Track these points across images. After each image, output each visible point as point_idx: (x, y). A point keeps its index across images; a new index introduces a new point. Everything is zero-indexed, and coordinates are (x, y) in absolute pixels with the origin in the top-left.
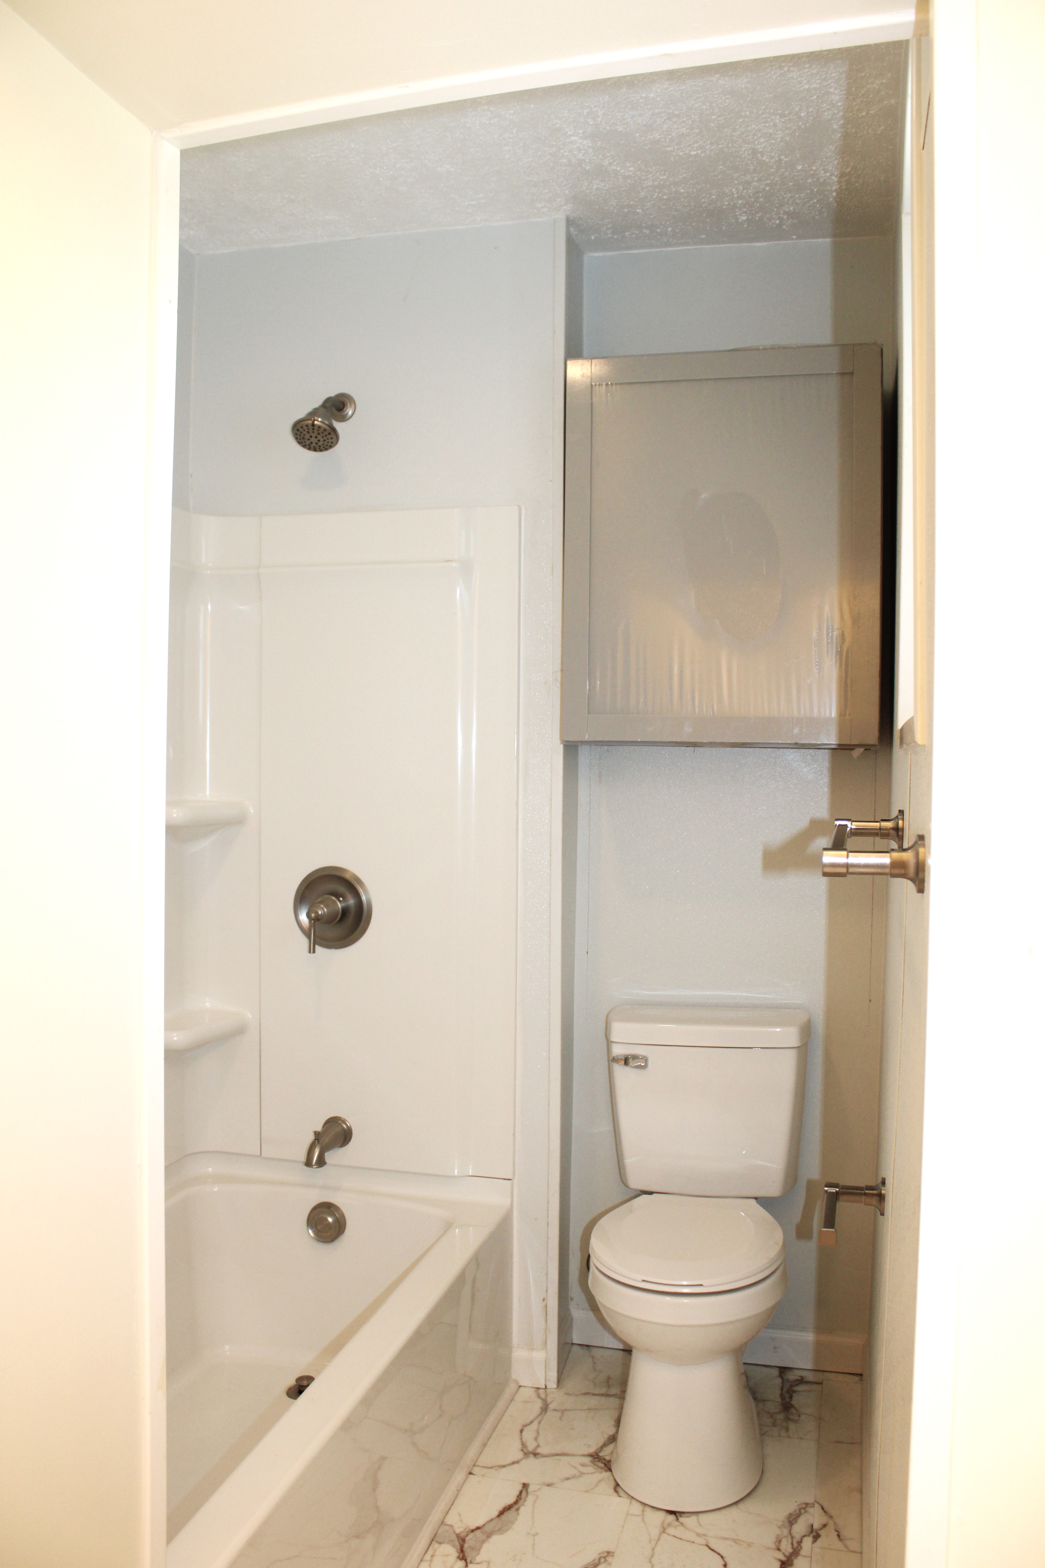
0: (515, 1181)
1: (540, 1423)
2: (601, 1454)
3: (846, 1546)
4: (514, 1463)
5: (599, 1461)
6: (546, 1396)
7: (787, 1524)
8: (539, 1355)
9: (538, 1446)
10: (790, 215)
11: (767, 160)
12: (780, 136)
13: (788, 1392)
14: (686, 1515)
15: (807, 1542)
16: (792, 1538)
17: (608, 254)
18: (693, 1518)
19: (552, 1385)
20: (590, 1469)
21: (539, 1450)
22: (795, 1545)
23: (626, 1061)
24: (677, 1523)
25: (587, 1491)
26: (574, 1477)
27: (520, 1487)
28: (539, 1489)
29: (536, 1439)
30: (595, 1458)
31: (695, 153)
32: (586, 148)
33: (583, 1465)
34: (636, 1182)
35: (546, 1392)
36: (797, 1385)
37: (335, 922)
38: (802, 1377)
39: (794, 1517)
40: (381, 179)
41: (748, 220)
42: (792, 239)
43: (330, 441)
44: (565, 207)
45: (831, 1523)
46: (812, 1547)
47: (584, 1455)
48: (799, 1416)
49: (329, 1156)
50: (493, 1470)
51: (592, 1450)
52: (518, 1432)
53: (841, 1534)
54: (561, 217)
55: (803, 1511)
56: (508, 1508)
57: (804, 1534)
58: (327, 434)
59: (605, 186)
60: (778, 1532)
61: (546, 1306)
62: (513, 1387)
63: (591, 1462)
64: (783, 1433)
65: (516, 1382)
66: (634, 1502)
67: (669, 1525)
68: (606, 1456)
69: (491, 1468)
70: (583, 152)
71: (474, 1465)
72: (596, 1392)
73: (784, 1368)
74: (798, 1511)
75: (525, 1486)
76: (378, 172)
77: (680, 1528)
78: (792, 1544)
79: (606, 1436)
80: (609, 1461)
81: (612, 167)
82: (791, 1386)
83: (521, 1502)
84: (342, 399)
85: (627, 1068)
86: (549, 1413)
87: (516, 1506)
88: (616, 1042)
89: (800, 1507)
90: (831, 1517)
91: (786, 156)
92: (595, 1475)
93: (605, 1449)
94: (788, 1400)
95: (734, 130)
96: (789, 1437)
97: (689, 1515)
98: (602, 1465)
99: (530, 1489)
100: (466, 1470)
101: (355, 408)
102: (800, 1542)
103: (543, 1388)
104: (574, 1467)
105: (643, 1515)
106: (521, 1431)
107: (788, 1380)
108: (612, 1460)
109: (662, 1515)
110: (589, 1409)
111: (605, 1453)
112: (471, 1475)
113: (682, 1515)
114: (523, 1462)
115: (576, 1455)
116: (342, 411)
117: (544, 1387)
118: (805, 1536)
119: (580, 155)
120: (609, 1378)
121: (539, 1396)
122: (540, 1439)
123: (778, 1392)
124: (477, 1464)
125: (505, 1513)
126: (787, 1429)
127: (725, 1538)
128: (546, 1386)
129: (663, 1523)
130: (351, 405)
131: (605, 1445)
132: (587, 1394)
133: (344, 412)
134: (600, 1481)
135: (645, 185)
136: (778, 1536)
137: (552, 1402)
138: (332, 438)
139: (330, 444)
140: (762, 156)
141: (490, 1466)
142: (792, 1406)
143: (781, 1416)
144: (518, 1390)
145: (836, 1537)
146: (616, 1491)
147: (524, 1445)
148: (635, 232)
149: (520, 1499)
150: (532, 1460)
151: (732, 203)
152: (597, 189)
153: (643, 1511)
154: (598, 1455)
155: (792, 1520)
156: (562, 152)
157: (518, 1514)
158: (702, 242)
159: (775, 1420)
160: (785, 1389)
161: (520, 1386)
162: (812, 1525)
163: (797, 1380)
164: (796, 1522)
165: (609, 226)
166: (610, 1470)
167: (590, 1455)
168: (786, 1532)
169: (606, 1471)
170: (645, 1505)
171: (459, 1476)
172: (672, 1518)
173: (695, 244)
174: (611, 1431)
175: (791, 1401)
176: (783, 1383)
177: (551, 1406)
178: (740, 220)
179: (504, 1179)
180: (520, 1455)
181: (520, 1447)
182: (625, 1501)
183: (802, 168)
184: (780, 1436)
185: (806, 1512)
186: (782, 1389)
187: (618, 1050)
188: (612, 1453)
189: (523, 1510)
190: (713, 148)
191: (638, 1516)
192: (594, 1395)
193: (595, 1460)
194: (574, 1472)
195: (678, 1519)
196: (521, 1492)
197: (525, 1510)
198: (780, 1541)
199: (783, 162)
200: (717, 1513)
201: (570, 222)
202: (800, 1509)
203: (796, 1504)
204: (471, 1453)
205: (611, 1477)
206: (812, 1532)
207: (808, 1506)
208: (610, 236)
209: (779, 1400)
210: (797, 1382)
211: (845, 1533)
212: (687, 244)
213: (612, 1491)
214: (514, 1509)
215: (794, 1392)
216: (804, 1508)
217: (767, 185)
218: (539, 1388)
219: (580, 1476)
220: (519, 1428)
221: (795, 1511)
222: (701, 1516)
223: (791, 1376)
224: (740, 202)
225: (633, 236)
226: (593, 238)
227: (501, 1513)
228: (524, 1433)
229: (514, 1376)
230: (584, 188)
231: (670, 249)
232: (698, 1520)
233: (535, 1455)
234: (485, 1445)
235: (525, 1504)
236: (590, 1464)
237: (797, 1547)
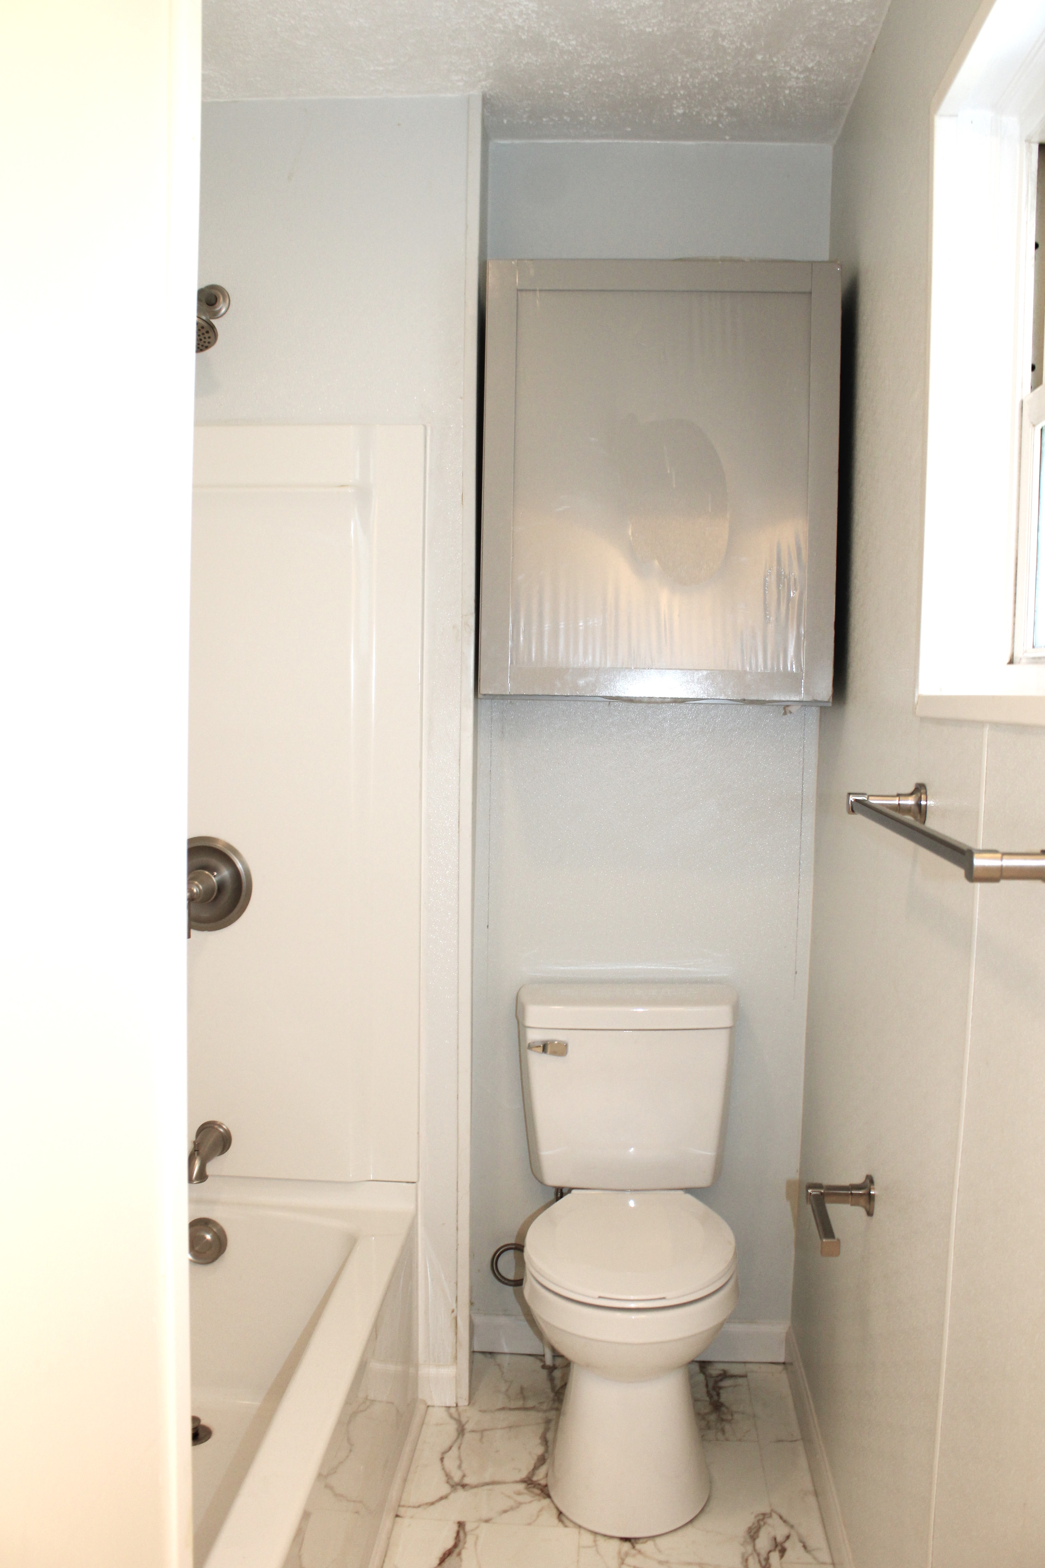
0: (420, 1184)
1: (459, 1448)
2: (535, 1479)
3: (815, 1558)
4: (442, 1498)
5: (534, 1487)
6: (459, 1415)
7: (749, 1540)
8: (448, 1372)
9: (464, 1476)
10: (732, 112)
11: (727, 46)
12: (751, 18)
13: (714, 1388)
14: (641, 1541)
15: (775, 1557)
16: (758, 1555)
17: (517, 142)
18: (650, 1543)
19: (463, 1402)
20: (526, 1498)
21: (466, 1481)
22: (764, 1563)
23: (544, 1047)
24: (633, 1552)
25: (529, 1524)
26: (512, 1509)
27: (455, 1528)
28: (477, 1527)
29: (460, 1467)
30: (528, 1484)
31: (651, 30)
32: (530, 12)
33: (519, 1494)
34: (554, 1178)
35: (457, 1410)
36: (721, 1380)
37: (210, 901)
38: (725, 1372)
39: (755, 1530)
40: (279, 29)
41: (684, 114)
42: (725, 140)
43: (207, 340)
44: (483, 83)
45: (793, 1533)
46: (781, 1563)
47: (517, 1482)
48: (732, 1415)
49: (210, 1168)
50: (420, 1509)
51: (524, 1474)
52: (439, 1462)
53: (807, 1544)
54: (476, 93)
55: (762, 1523)
56: (448, 1554)
57: (768, 1550)
58: (205, 332)
59: (536, 61)
60: (742, 1550)
61: (456, 1318)
62: (422, 1407)
63: (527, 1488)
64: (720, 1435)
65: (424, 1402)
66: (582, 1531)
67: (627, 1554)
68: (541, 1480)
69: (419, 1506)
70: (525, 17)
71: (399, 1506)
72: (512, 1406)
73: (704, 1362)
74: (756, 1525)
75: (461, 1525)
76: (277, 20)
77: (639, 1557)
78: (760, 1562)
79: (535, 1458)
80: (546, 1486)
81: (552, 39)
82: (716, 1382)
83: (461, 1544)
84: (213, 291)
85: (544, 1056)
86: (468, 1436)
87: (457, 1550)
88: (533, 1028)
89: (758, 1518)
90: (792, 1527)
91: (749, 43)
92: (535, 1505)
93: (537, 1472)
94: (715, 1398)
95: (702, 6)
96: (727, 1440)
97: (645, 1540)
98: (538, 1491)
99: (468, 1527)
100: (392, 1514)
101: (229, 306)
102: (767, 1559)
103: (453, 1407)
104: (509, 1497)
105: (596, 1546)
106: (442, 1459)
107: (711, 1376)
108: (549, 1485)
109: (616, 1544)
110: (510, 1427)
111: (539, 1476)
112: (398, 1519)
113: (637, 1541)
114: (452, 1496)
115: (508, 1483)
116: (215, 306)
117: (455, 1405)
118: (770, 1552)
119: (520, 21)
120: (522, 1389)
121: (451, 1416)
122: (464, 1466)
123: (705, 1390)
124: (402, 1503)
125: (447, 1560)
126: (723, 1431)
127: (690, 1564)
128: (457, 1406)
129: (619, 1553)
130: (224, 300)
131: (536, 1468)
132: (503, 1409)
133: (216, 307)
134: (541, 1510)
135: (582, 64)
136: (743, 1555)
137: (467, 1422)
138: (209, 338)
139: (206, 344)
140: (723, 40)
141: (417, 1505)
142: (722, 1405)
143: (713, 1417)
144: (427, 1411)
145: (802, 1549)
146: (560, 1520)
147: (448, 1476)
148: (554, 118)
149: (459, 1541)
150: (461, 1493)
151: (672, 93)
152: (528, 63)
153: (595, 1541)
154: (532, 1481)
155: (753, 1534)
156: (500, 14)
157: (461, 1560)
158: (626, 136)
159: (708, 1422)
160: (711, 1385)
161: (428, 1406)
162: (775, 1539)
163: (720, 1375)
164: (758, 1537)
165: (527, 109)
166: (548, 1496)
167: (523, 1481)
168: (750, 1549)
169: (545, 1498)
170: (595, 1534)
171: (387, 1521)
172: (627, 1546)
173: (617, 137)
174: (540, 1450)
175: (719, 1399)
176: (706, 1379)
177: (469, 1427)
178: (675, 114)
179: (408, 1182)
180: (445, 1489)
181: (444, 1478)
182: (571, 1531)
183: (762, 58)
184: (717, 1440)
185: (765, 1524)
186: (707, 1386)
187: (533, 1036)
188: (547, 1475)
189: (465, 1554)
190: (672, 25)
191: (589, 1547)
192: (510, 1409)
193: (530, 1486)
194: (510, 1503)
195: (634, 1547)
196: (458, 1533)
197: (468, 1552)
198: (747, 1560)
199: (744, 50)
200: (675, 1534)
201: (486, 101)
202: (758, 1521)
203: (753, 1516)
204: (394, 1493)
205: (552, 1505)
206: (776, 1546)
207: (766, 1516)
208: (525, 121)
209: (707, 1399)
210: (720, 1378)
211: (811, 1543)
212: (607, 137)
213: (556, 1521)
214: (455, 1554)
215: (720, 1388)
216: (763, 1518)
217: (718, 75)
218: (449, 1407)
219: (518, 1507)
220: (439, 1456)
221: (754, 1524)
222: (659, 1541)
223: (714, 1371)
224: (682, 92)
225: (551, 123)
226: (505, 121)
227: (442, 1560)
228: (446, 1461)
229: (420, 1396)
230: (513, 60)
231: (588, 141)
232: (655, 1545)
233: (464, 1486)
234: (405, 1480)
235: (466, 1546)
236: (525, 1491)
237: (766, 1565)
